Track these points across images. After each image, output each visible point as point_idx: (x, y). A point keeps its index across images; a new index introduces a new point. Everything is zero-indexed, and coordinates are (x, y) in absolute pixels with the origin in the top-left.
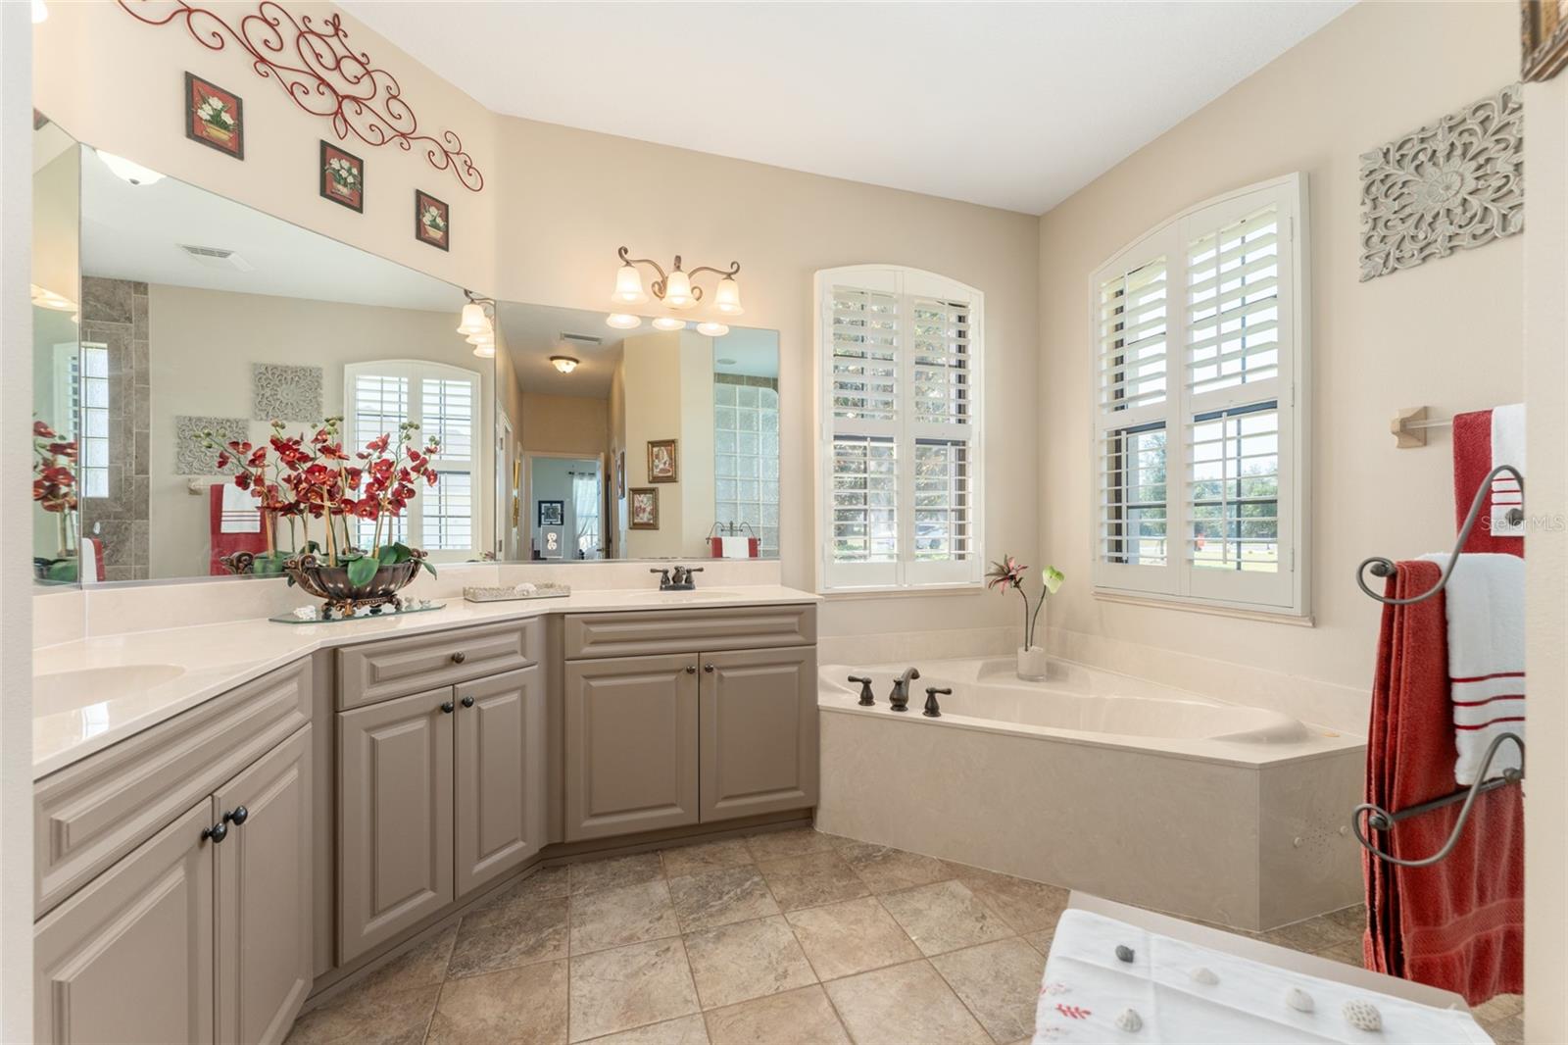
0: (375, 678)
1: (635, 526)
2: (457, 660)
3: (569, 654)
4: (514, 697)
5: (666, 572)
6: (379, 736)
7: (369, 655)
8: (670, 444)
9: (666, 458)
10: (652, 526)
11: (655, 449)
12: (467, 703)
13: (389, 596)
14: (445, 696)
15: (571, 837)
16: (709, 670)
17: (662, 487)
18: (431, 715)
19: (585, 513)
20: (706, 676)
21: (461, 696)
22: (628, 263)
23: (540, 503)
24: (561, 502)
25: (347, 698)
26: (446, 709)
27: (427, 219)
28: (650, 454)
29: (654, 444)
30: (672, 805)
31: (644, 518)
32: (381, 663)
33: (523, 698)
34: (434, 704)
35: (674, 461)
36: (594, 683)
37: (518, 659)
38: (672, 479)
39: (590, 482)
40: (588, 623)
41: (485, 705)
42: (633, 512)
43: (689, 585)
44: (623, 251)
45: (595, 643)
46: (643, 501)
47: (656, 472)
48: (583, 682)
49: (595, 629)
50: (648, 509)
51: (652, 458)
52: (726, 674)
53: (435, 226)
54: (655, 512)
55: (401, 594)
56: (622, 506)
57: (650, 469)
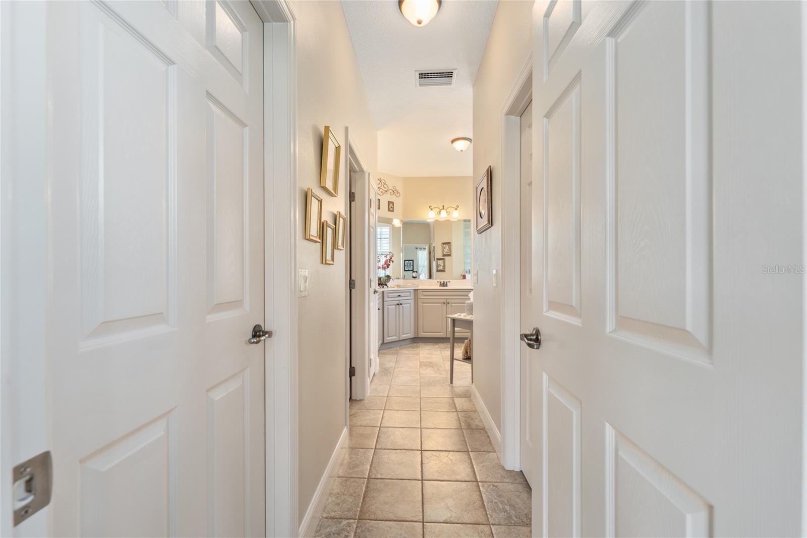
0: (388, 298)
1: (438, 271)
2: (399, 296)
3: (419, 298)
4: (409, 305)
5: (441, 282)
6: (389, 307)
7: (388, 293)
8: (449, 243)
9: (448, 248)
10: (443, 271)
11: (444, 245)
12: (401, 304)
13: (386, 285)
14: (398, 302)
15: (419, 336)
16: (448, 303)
17: (446, 258)
18: (395, 305)
19: (422, 265)
20: (448, 304)
21: (400, 303)
22: (432, 210)
23: (405, 261)
24: (413, 260)
25: (385, 300)
26: (398, 304)
27: (390, 207)
28: (443, 247)
29: (444, 244)
30: (440, 332)
31: (441, 268)
32: (389, 295)
33: (410, 305)
34: (395, 304)
35: (450, 249)
36: (424, 304)
37: (409, 298)
38: (449, 255)
39: (424, 252)
40: (423, 292)
41: (404, 305)
42: (437, 266)
43: (446, 285)
44: (430, 207)
45: (424, 296)
46: (441, 262)
47: (445, 253)
48: (421, 304)
49: (424, 293)
50: (442, 265)
51: (443, 248)
52: (452, 304)
53: (391, 207)
54: (444, 266)
55: (388, 284)
56: (434, 264)
57: (443, 252)
